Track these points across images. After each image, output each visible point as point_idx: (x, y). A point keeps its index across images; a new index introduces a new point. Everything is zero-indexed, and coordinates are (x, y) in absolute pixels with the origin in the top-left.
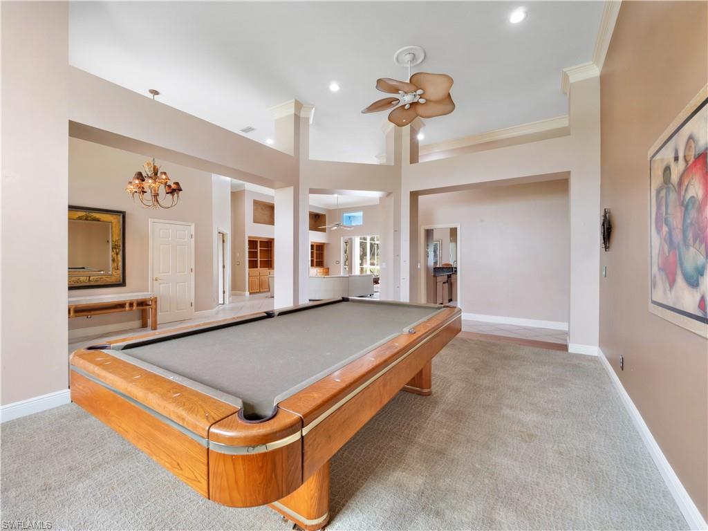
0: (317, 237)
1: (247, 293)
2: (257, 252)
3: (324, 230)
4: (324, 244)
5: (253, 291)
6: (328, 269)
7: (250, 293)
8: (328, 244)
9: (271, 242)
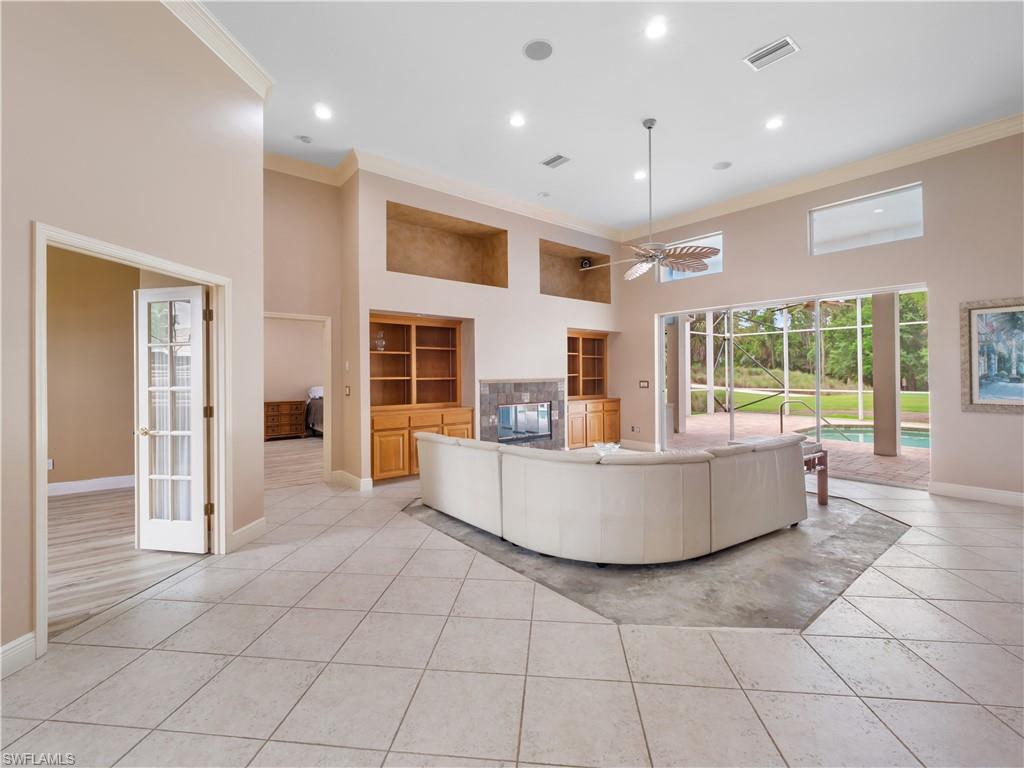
0: (589, 317)
1: (366, 483)
2: (409, 356)
3: (604, 298)
4: (605, 335)
5: (385, 475)
6: (617, 401)
7: (376, 482)
8: (616, 334)
9: (454, 330)
